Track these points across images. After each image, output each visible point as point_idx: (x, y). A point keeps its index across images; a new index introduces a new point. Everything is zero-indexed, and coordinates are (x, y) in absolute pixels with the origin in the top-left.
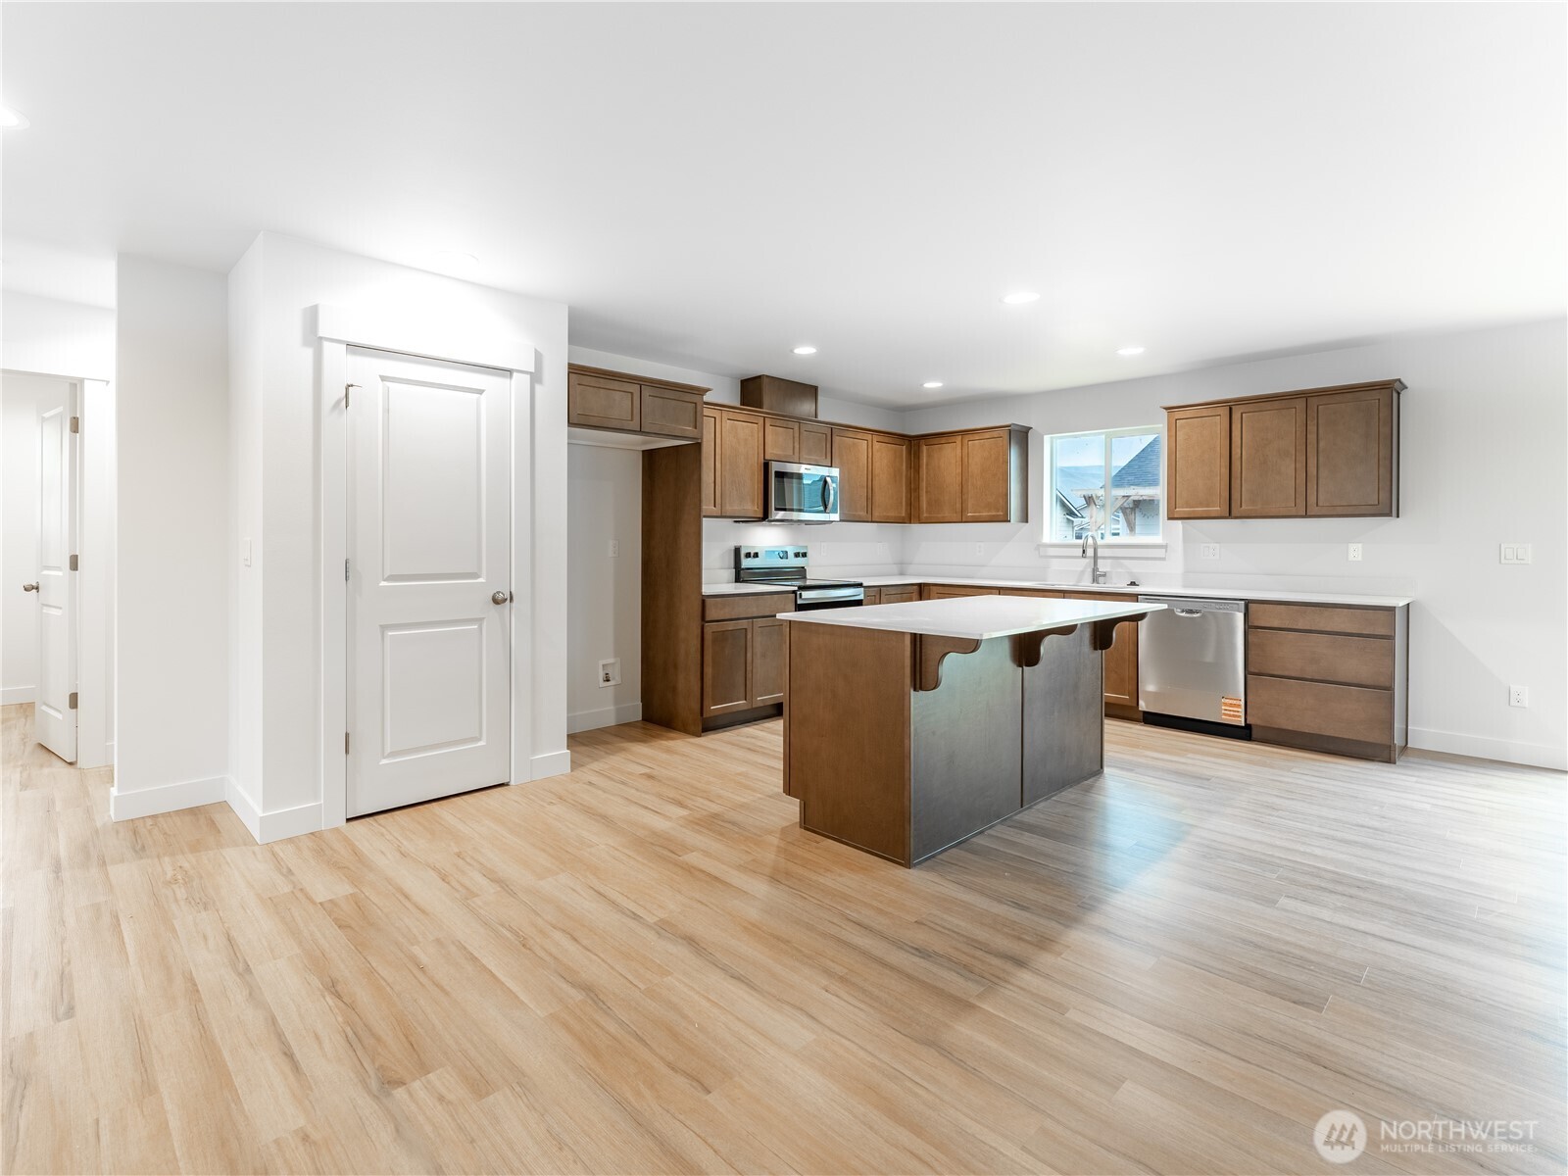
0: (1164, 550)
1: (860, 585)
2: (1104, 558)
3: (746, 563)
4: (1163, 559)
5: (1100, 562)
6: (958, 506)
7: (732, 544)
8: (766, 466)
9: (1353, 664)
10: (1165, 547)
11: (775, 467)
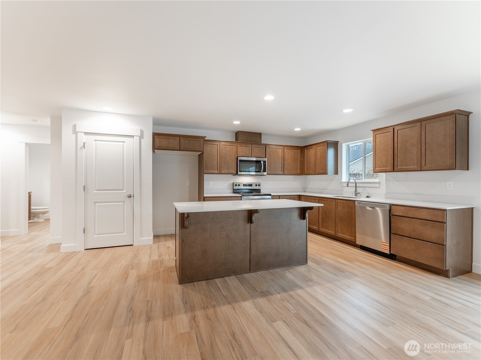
0: (379, 184)
1: (270, 195)
2: (359, 187)
3: (235, 188)
4: (379, 188)
5: (357, 188)
6: (314, 169)
7: (232, 182)
8: (237, 158)
10: (379, 183)
11: (239, 158)
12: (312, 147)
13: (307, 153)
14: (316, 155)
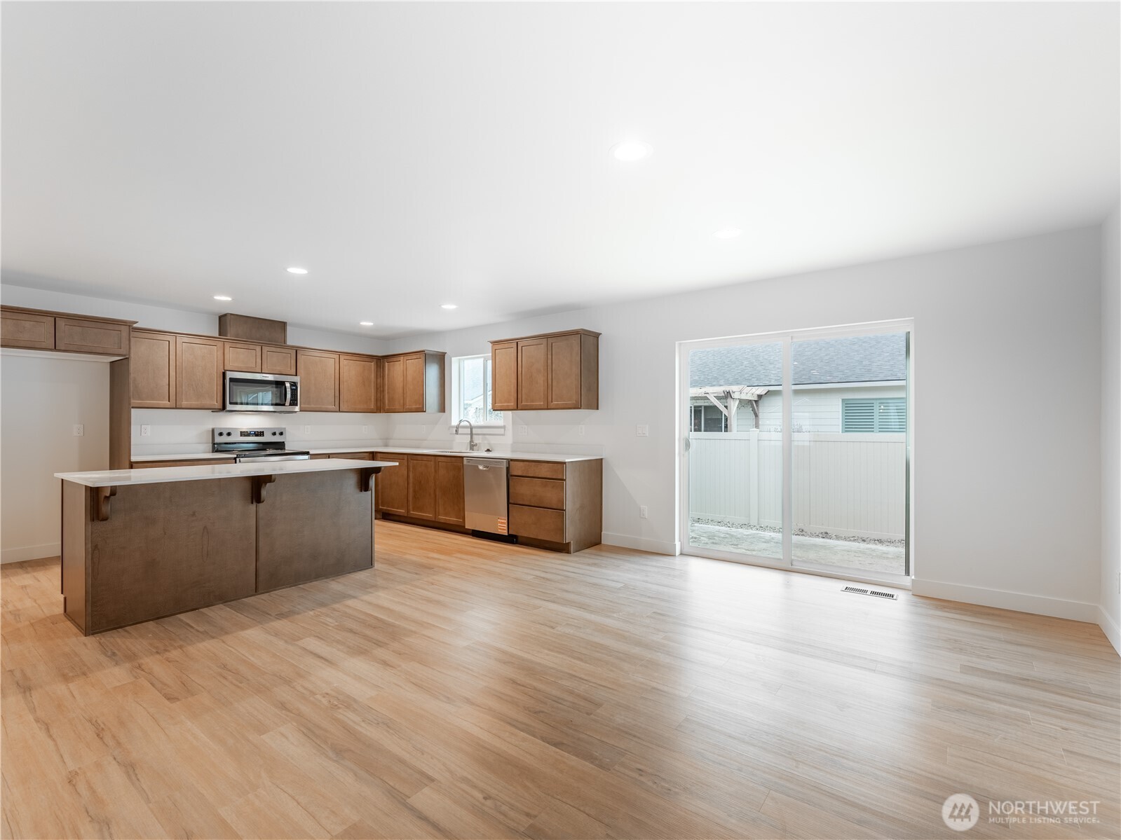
0: (503, 430)
1: (307, 453)
2: (476, 434)
3: (218, 439)
4: (503, 435)
5: (474, 437)
6: (402, 402)
7: (210, 427)
8: (224, 374)
9: (549, 495)
10: (504, 427)
11: (229, 375)
12: (398, 359)
13: (389, 370)
14: (405, 376)
